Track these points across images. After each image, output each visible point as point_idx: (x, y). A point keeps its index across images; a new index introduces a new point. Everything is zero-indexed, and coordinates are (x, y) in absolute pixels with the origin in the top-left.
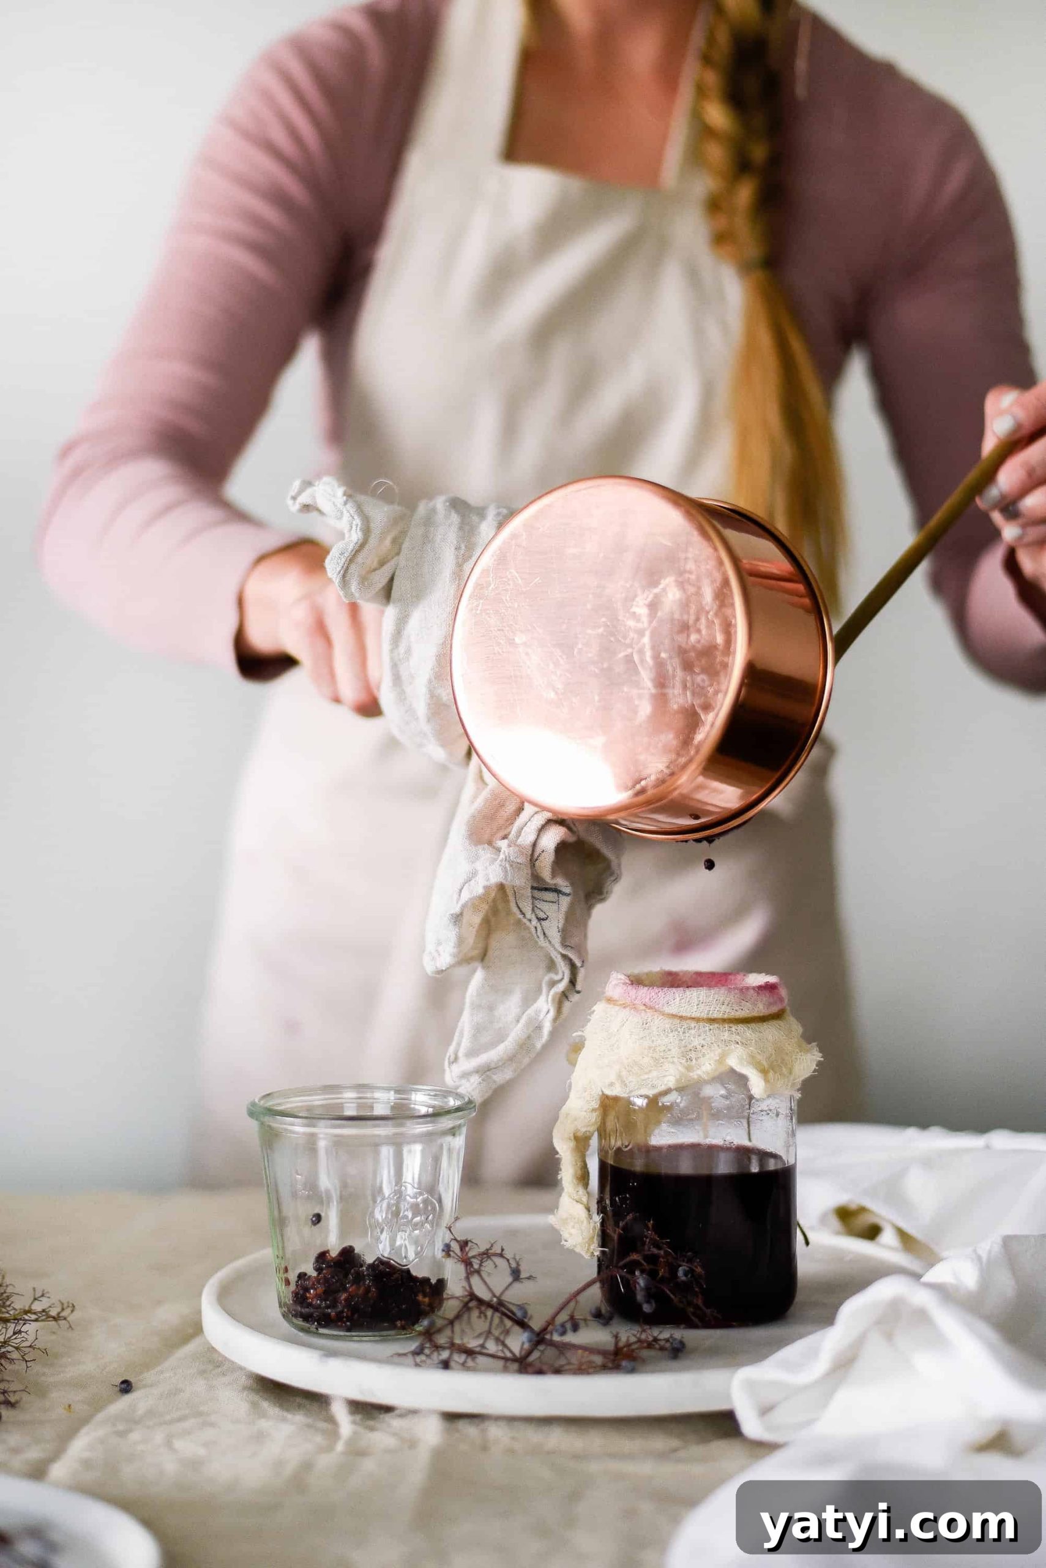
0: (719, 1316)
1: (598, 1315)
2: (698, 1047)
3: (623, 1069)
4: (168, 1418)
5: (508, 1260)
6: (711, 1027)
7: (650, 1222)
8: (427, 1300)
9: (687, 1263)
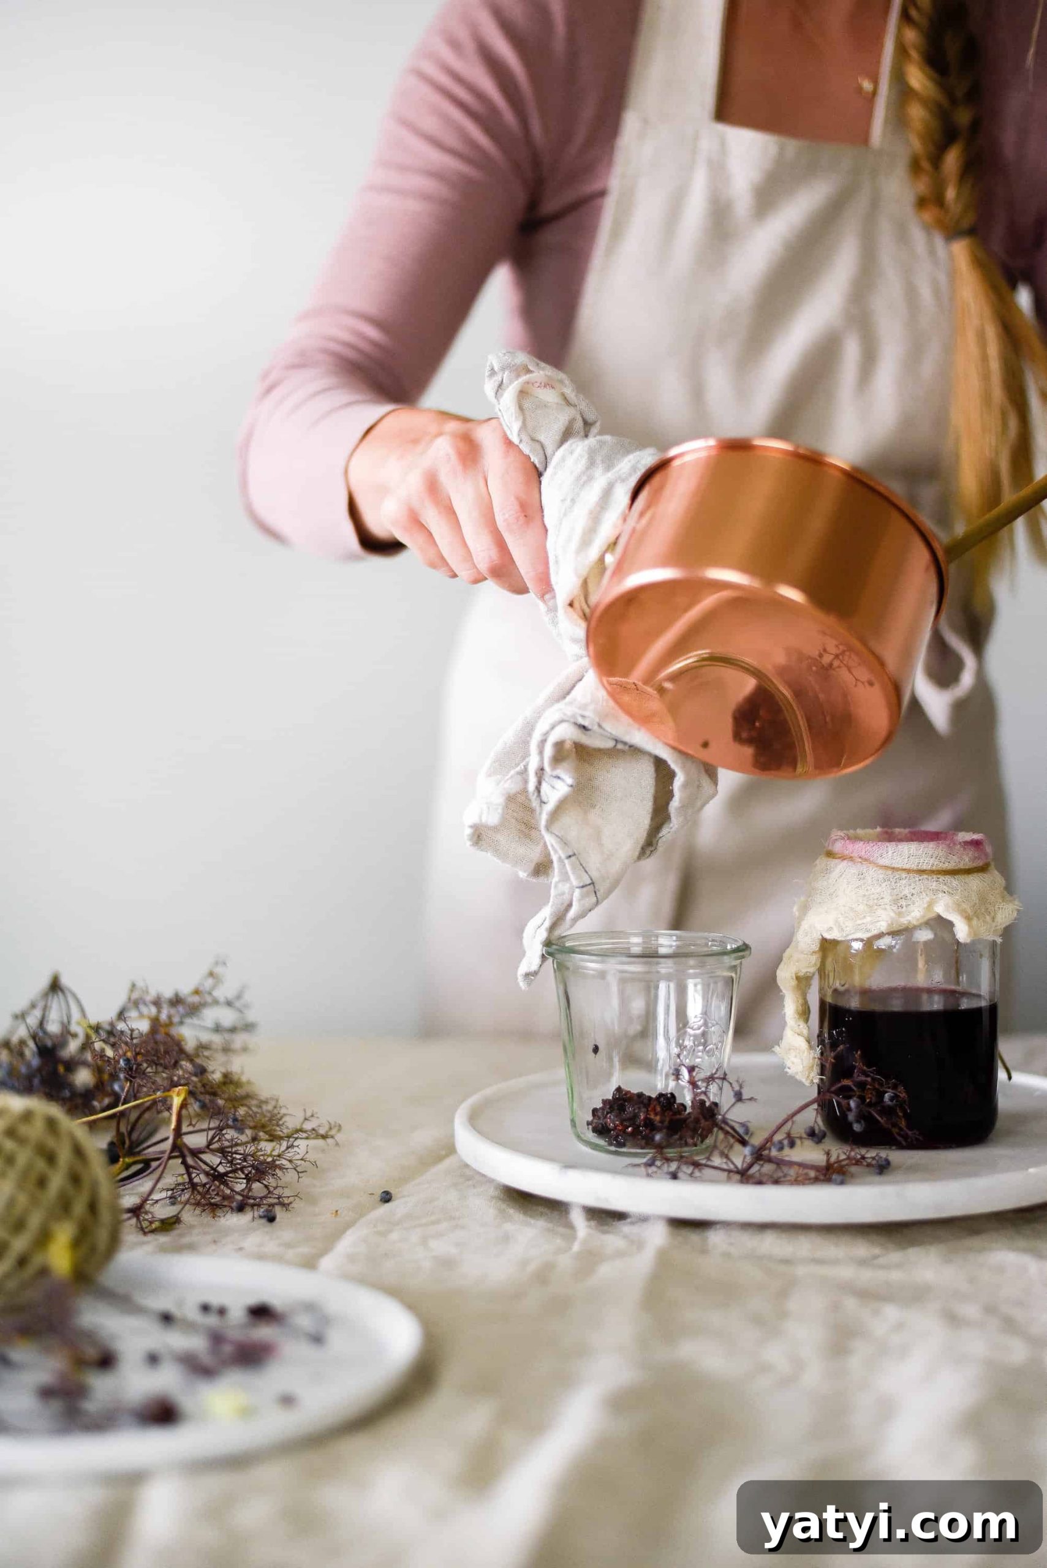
0: (921, 1138)
1: (812, 1134)
2: (908, 895)
3: (840, 916)
4: (424, 1221)
5: (731, 1084)
6: (921, 878)
7: (857, 1052)
8: (658, 1118)
9: (892, 1089)
